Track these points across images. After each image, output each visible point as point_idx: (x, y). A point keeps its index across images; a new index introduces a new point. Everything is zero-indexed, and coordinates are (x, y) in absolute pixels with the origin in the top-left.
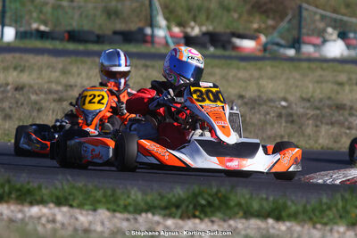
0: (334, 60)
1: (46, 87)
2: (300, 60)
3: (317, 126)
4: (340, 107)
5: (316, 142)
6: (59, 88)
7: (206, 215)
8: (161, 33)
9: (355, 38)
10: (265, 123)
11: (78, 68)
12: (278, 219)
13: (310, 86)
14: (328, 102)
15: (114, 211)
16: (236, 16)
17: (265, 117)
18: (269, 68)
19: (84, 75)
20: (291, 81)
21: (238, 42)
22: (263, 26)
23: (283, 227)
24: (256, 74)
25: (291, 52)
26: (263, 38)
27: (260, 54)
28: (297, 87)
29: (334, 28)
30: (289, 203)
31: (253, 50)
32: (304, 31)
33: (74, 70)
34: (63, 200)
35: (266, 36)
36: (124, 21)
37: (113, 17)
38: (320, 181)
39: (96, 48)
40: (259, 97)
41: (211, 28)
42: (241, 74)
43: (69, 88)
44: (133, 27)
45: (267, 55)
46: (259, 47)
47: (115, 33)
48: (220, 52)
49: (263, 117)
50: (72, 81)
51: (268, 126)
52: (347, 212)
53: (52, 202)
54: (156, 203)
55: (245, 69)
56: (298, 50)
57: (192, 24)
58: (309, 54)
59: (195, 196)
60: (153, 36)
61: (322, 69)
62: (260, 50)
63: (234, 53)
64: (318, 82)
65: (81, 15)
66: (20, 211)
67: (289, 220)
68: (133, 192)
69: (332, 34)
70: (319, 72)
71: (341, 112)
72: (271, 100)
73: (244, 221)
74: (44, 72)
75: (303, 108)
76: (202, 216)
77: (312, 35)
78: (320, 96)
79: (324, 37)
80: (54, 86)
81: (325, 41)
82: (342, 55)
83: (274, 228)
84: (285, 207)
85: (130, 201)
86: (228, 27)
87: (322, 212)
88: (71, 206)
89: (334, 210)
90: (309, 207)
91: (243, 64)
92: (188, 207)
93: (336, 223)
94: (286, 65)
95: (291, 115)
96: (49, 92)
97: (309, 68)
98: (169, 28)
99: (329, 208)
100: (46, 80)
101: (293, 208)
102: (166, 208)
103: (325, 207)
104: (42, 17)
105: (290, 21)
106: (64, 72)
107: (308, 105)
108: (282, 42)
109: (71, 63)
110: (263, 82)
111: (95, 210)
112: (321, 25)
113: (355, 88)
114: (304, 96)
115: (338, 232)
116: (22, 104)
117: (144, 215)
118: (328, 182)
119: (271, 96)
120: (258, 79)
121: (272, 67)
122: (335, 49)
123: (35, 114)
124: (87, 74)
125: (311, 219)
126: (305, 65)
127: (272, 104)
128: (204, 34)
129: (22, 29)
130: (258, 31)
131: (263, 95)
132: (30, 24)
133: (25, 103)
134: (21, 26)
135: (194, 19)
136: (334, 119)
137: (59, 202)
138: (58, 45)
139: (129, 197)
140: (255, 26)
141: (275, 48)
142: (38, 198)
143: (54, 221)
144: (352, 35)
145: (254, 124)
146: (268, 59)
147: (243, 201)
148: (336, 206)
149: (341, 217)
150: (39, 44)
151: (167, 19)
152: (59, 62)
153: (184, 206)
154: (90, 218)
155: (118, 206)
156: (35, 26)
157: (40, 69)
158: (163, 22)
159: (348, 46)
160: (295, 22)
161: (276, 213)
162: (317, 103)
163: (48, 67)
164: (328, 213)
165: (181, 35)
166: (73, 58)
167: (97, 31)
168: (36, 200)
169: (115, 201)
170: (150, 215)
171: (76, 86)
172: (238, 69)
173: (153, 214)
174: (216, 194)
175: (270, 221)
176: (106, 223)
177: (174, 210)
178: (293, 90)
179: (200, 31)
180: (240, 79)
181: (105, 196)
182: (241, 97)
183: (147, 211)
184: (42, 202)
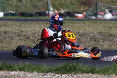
0: (108, 20)
1: (14, 31)
2: (97, 20)
3: (104, 42)
4: (111, 35)
5: (104, 47)
6: (19, 32)
7: (69, 73)
8: (51, 13)
9: (115, 12)
10: (87, 41)
11: (24, 25)
12: (93, 73)
13: (101, 28)
14: (107, 34)
15: (39, 72)
16: (76, 6)
17: (87, 39)
18: (87, 23)
19: (26, 27)
20: (95, 27)
21: (77, 15)
22: (85, 9)
23: (94, 76)
24: (83, 25)
25: (94, 18)
26: (85, 13)
27: (84, 19)
28: (97, 29)
29: (108, 9)
30: (96, 68)
31: (82, 17)
32: (98, 10)
33: (23, 26)
34: (22, 69)
35: (86, 12)
36: (39, 9)
37: (35, 8)
38: (106, 60)
39: (30, 18)
40: (84, 33)
41: (67, 11)
42: (78, 25)
43: (22, 32)
44: (42, 11)
45: (86, 18)
46: (83, 16)
47: (36, 13)
48: (71, 18)
49: (86, 39)
50: (23, 29)
51: (88, 42)
52: (115, 70)
53: (18, 70)
54: (52, 69)
55: (79, 23)
56: (96, 17)
57: (61, 9)
58: (100, 18)
59: (66, 66)
60: (49, 13)
61: (105, 23)
62: (84, 17)
63: (75, 19)
64: (103, 27)
65: (25, 8)
66: (8, 73)
67: (96, 73)
68: (45, 66)
69: (107, 11)
70: (103, 24)
71: (111, 37)
72: (88, 34)
73: (81, 74)
74: (13, 27)
75: (99, 36)
76: (68, 73)
77: (101, 12)
78: (104, 32)
79: (105, 12)
80: (17, 31)
81: (105, 14)
82: (111, 18)
83: (91, 76)
84: (95, 69)
85: (44, 69)
86: (73, 10)
87: (107, 70)
88: (25, 71)
89: (111, 70)
90: (103, 69)
91: (78, 22)
92: (63, 70)
93: (112, 74)
94: (93, 22)
95: (95, 38)
96: (15, 33)
97: (100, 23)
98: (54, 11)
99: (109, 69)
100: (14, 29)
101: (97, 70)
102: (56, 71)
103: (108, 69)
104: (12, 8)
105: (93, 8)
106: (20, 26)
107: (100, 35)
108: (91, 14)
109: (22, 23)
110: (85, 28)
111: (32, 72)
112: (104, 8)
113: (116, 29)
114: (99, 32)
115: (113, 77)
116: (7, 37)
117: (49, 73)
118: (108, 60)
119: (88, 32)
120: (84, 27)
121: (88, 23)
122: (109, 16)
123: (11, 40)
124: (28, 27)
125: (103, 73)
126: (99, 22)
127: (88, 35)
128: (66, 12)
129: (6, 13)
130: (83, 11)
131: (85, 32)
132: (8, 11)
133: (8, 37)
134: (5, 12)
135: (62, 8)
136: (109, 39)
137: (21, 70)
138: (18, 18)
139: (43, 67)
140: (82, 9)
141: (89, 16)
142: (14, 69)
143: (19, 76)
144: (114, 11)
145: (83, 42)
146: (87, 20)
147: (81, 68)
148: (112, 68)
149: (113, 72)
150: (11, 17)
151: (53, 8)
152: (18, 23)
153: (62, 70)
154: (31, 75)
155: (40, 70)
156: (10, 11)
157: (12, 26)
158: (52, 9)
159: (113, 15)
160: (95, 8)
161: (92, 71)
162: (103, 34)
163: (15, 25)
164: (109, 71)
165: (58, 13)
166: (23, 22)
167: (30, 13)
168: (13, 69)
169: (39, 69)
170: (51, 73)
171: (24, 31)
172: (77, 24)
173: (52, 73)
174: (72, 65)
175: (90, 74)
176: (37, 76)
177: (58, 71)
178: (95, 30)
179: (64, 11)
180: (78, 27)
181: (35, 67)
182: (78, 33)
183: (49, 72)
184: (15, 70)
